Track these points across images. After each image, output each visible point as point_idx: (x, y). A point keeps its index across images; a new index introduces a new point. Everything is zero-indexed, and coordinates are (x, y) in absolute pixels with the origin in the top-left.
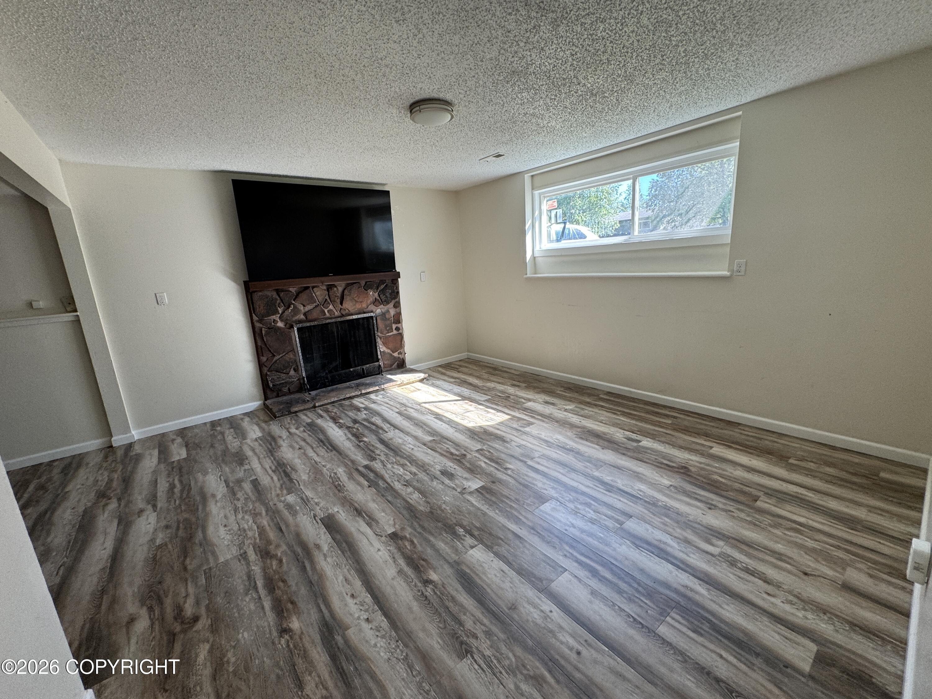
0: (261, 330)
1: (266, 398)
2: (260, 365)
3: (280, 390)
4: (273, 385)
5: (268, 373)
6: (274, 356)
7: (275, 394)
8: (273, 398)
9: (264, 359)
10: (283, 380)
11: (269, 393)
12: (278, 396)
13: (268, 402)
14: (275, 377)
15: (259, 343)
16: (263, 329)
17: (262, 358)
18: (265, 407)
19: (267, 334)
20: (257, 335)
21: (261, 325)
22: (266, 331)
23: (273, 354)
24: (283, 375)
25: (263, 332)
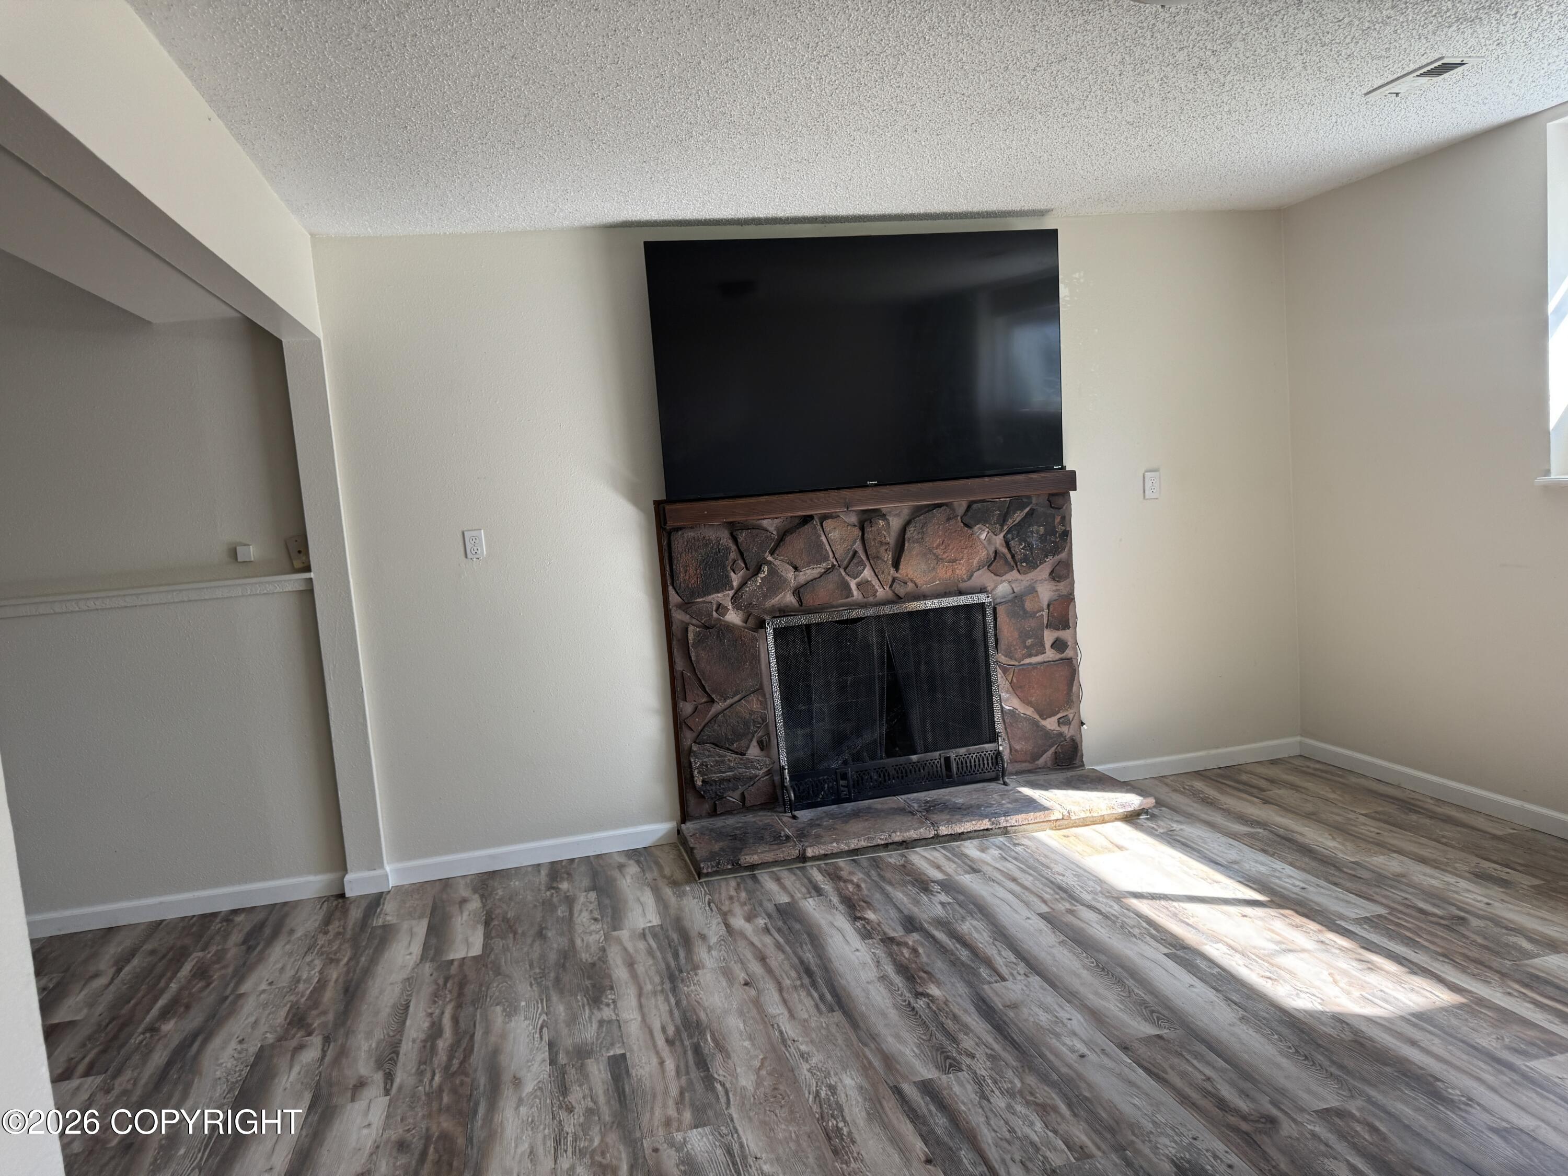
0: (686, 630)
1: (685, 817)
2: (678, 724)
3: (721, 798)
4: (703, 781)
5: (695, 748)
6: (712, 701)
7: (707, 807)
8: (700, 817)
9: (687, 708)
10: (730, 769)
11: (692, 800)
12: (714, 813)
13: (689, 827)
14: (710, 762)
15: (680, 665)
16: (691, 628)
17: (681, 704)
18: (680, 840)
19: (700, 640)
20: (675, 643)
21: (686, 618)
22: (697, 634)
23: (709, 696)
24: (730, 756)
25: (691, 636)
